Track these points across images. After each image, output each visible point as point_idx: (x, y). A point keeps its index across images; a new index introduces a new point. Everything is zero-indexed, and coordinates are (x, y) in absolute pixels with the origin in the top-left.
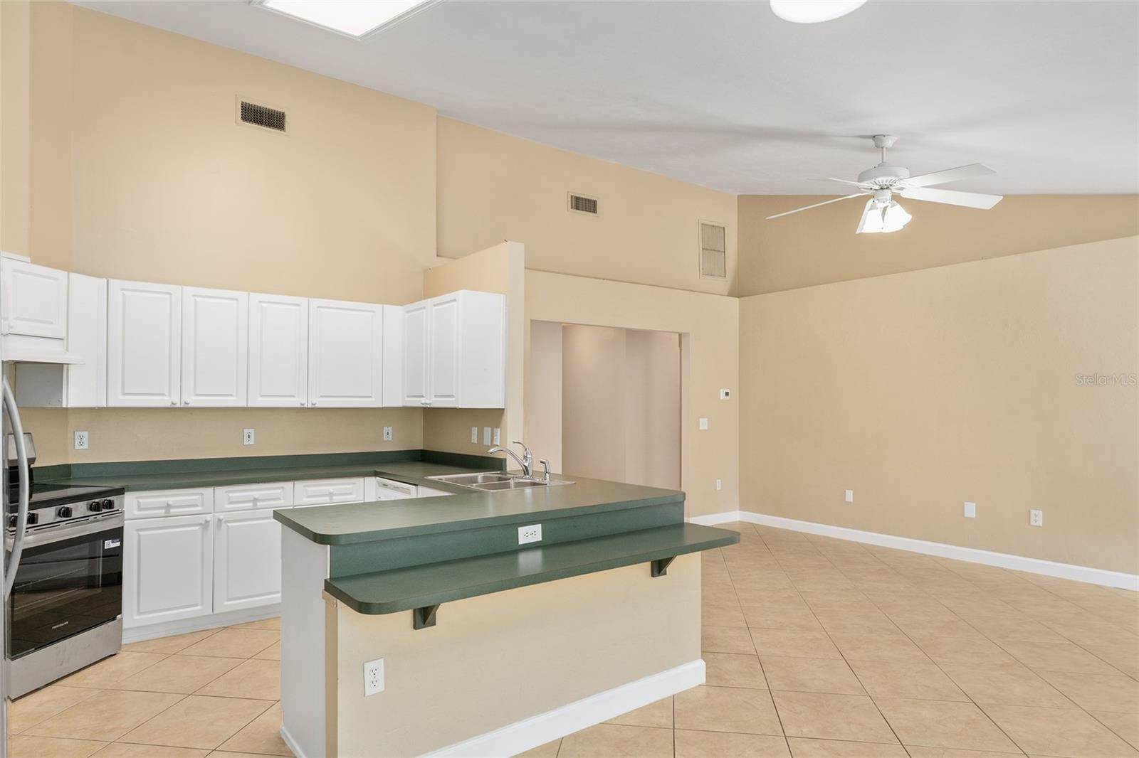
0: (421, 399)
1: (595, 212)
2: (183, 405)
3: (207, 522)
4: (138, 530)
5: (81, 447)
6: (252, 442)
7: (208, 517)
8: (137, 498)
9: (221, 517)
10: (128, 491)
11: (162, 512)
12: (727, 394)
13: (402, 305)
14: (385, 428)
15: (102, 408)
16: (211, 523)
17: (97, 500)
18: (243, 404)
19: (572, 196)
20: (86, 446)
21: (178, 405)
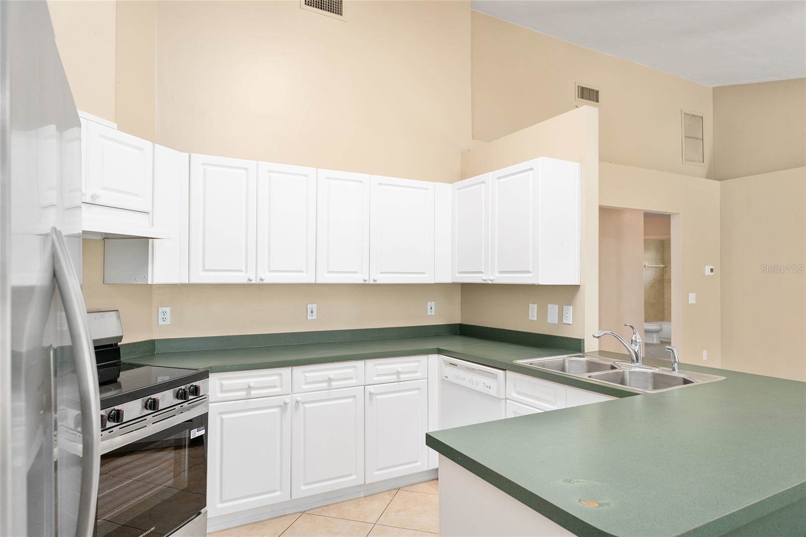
0: (480, 275)
1: (597, 101)
2: (258, 282)
3: (285, 404)
4: (221, 413)
5: (165, 323)
6: (315, 317)
7: (287, 399)
8: (220, 379)
9: (299, 399)
10: (212, 372)
11: (244, 393)
12: (712, 270)
13: (451, 182)
14: (429, 303)
15: (185, 284)
16: (289, 405)
17: (183, 387)
18: (311, 280)
19: (578, 86)
20: (168, 322)
21: (254, 282)
